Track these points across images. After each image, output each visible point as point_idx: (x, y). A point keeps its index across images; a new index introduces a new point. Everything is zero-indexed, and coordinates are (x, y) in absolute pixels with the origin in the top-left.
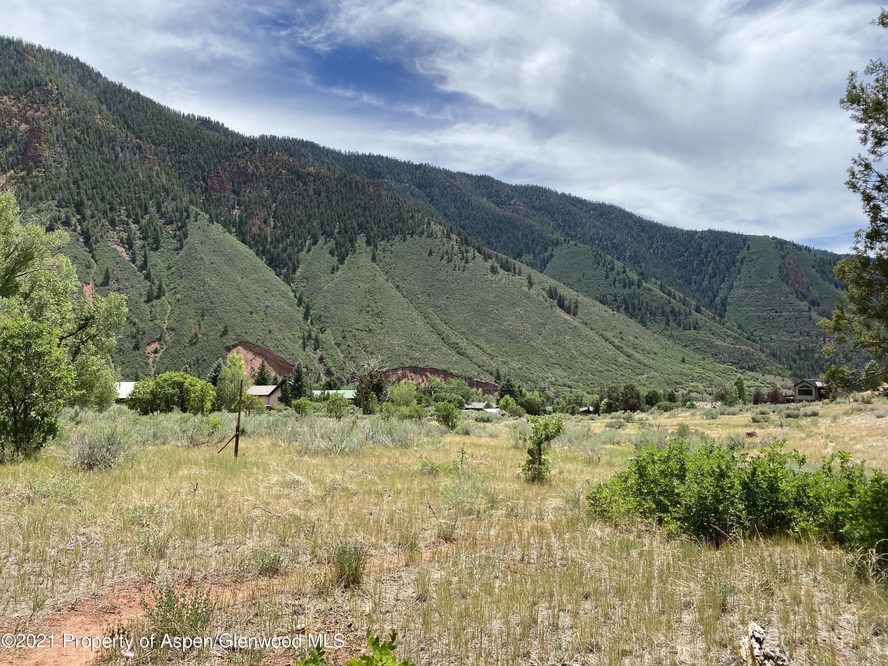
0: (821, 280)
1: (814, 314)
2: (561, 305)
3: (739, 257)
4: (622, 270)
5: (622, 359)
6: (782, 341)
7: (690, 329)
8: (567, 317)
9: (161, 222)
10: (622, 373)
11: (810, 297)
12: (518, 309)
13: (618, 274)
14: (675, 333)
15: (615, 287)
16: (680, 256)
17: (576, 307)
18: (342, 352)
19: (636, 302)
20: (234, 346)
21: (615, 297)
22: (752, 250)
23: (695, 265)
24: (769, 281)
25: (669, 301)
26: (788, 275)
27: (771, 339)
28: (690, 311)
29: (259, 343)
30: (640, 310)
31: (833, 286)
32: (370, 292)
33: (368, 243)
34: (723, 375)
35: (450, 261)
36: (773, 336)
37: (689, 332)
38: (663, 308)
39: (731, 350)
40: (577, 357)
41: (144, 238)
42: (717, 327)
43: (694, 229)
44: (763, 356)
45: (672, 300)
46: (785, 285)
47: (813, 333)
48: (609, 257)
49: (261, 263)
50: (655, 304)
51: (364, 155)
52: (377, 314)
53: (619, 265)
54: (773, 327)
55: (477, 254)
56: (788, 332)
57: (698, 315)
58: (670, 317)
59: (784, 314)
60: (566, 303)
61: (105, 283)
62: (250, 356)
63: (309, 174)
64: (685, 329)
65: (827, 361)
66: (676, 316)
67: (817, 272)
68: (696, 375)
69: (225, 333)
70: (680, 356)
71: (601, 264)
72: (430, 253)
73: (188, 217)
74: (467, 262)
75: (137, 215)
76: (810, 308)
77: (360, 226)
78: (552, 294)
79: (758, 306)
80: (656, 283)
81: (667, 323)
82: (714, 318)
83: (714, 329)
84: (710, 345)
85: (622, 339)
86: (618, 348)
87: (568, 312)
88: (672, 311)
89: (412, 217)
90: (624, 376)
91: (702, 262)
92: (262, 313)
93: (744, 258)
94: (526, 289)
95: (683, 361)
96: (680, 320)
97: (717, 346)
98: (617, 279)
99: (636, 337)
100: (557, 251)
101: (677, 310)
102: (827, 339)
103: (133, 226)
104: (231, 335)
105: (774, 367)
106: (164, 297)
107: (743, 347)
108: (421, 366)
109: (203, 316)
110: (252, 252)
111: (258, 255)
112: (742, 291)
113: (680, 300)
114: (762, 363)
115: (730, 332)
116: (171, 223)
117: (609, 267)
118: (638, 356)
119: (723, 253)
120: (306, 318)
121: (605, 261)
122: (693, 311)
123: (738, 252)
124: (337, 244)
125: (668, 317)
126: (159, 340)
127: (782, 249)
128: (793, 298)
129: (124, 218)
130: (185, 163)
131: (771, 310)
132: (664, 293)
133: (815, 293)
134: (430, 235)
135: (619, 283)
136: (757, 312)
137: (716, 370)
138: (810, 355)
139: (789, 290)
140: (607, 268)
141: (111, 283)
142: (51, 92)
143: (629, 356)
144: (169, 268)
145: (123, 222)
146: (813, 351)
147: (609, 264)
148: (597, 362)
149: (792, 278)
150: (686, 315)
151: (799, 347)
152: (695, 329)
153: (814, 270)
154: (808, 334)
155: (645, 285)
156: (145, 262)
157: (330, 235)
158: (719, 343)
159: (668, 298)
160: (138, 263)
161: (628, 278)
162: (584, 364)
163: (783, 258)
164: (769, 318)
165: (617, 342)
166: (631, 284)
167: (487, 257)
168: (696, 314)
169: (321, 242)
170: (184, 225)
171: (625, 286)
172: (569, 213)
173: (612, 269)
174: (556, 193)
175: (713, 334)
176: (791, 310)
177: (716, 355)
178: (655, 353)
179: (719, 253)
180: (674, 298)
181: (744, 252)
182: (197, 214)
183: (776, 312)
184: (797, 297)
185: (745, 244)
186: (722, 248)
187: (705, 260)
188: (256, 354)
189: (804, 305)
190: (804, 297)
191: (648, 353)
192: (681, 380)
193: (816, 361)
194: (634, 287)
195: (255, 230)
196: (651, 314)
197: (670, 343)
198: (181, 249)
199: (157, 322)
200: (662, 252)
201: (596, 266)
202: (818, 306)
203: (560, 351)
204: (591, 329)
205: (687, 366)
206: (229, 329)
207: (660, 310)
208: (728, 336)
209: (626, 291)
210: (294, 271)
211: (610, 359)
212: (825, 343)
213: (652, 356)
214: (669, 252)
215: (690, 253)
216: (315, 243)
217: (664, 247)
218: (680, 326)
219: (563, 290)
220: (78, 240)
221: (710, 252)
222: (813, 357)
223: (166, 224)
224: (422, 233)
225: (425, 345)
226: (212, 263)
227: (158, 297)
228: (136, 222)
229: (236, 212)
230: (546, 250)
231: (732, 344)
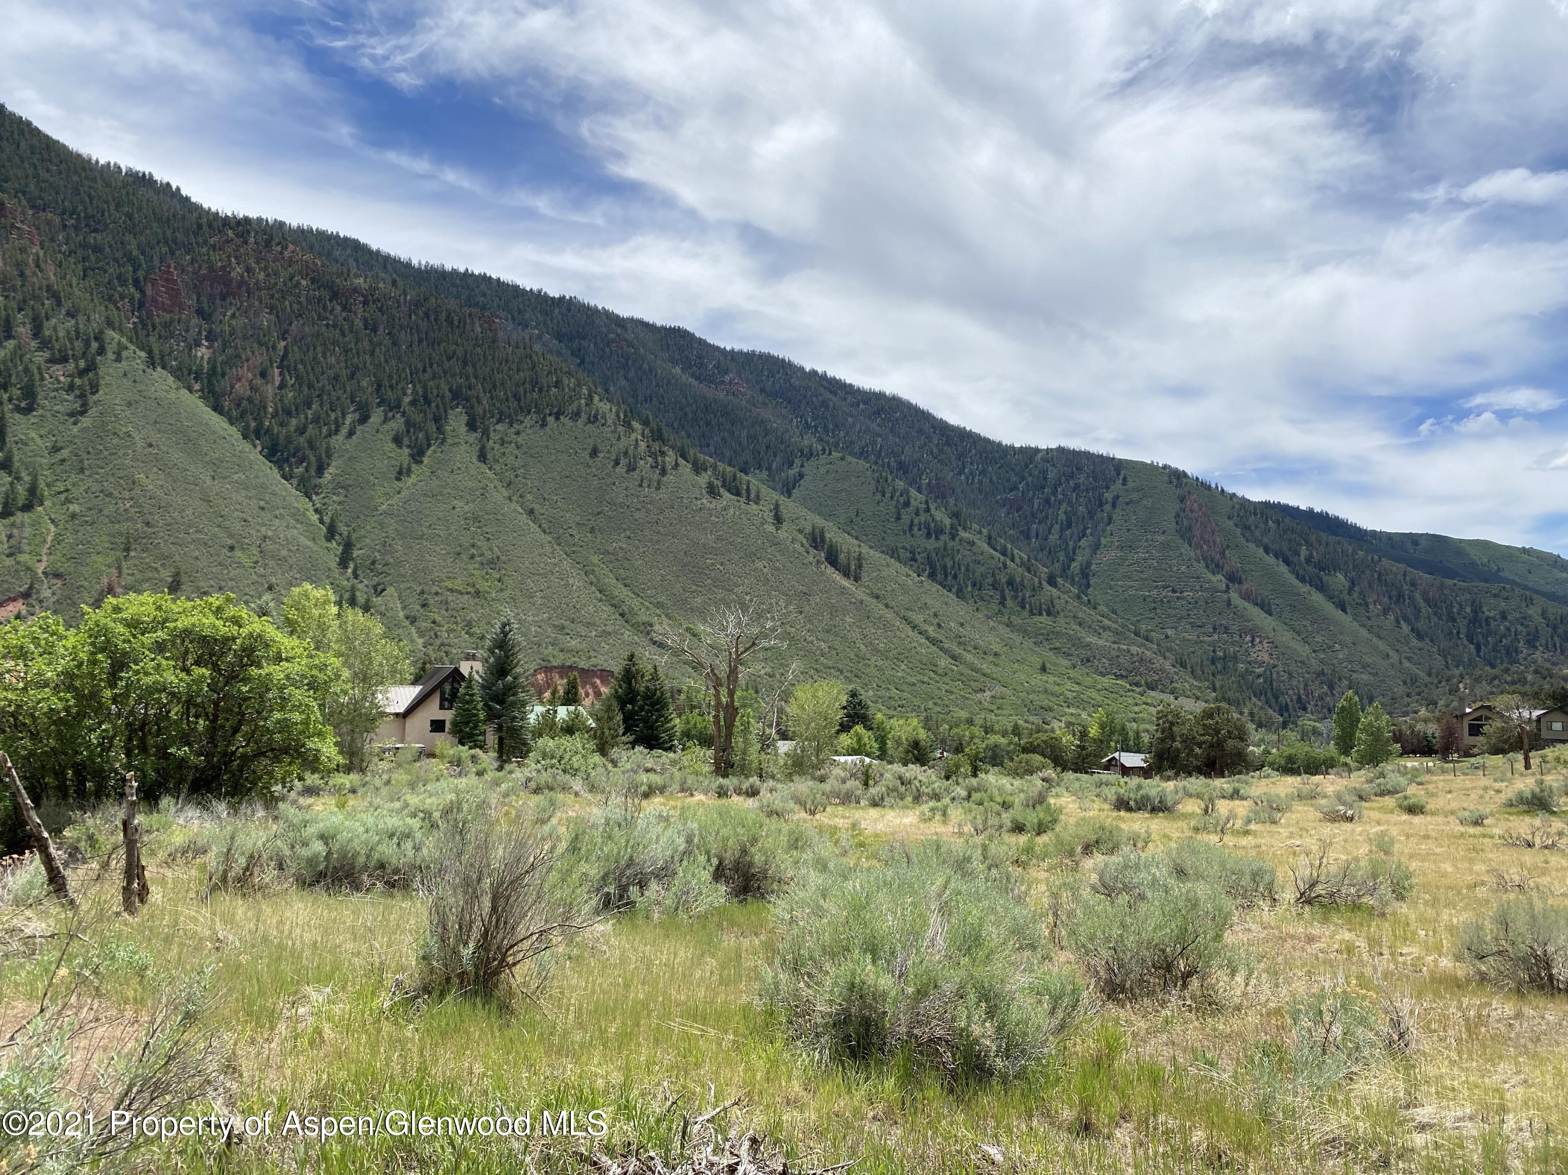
0: (1243, 540)
1: (1234, 596)
2: (832, 559)
3: (1109, 496)
4: (924, 506)
5: (944, 662)
6: (1184, 640)
7: (1040, 614)
8: (846, 583)
9: (40, 358)
10: (947, 687)
11: (1227, 568)
12: (759, 565)
13: (917, 514)
14: (1016, 620)
15: (913, 536)
16: (1011, 490)
17: (860, 566)
18: (421, 634)
19: (949, 564)
21: (913, 552)
22: (1130, 484)
23: (1036, 506)
24: (1161, 538)
25: (1005, 566)
26: (1190, 529)
27: (1167, 637)
28: (1040, 583)
30: (955, 577)
31: (1261, 550)
32: (476, 519)
33: (472, 426)
34: (1113, 695)
35: (631, 468)
36: (1170, 632)
37: (1037, 619)
38: (993, 575)
39: (1114, 653)
40: (868, 656)
42: (1085, 613)
43: (1033, 446)
44: (1167, 666)
45: (1008, 562)
46: (1187, 546)
47: (1235, 628)
48: (900, 484)
49: (253, 454)
50: (982, 569)
51: (455, 272)
52: (491, 562)
53: (917, 498)
54: (1169, 616)
55: (681, 461)
56: (1193, 625)
57: (1054, 590)
58: (1007, 592)
59: (1185, 594)
60: (842, 557)
63: (355, 290)
64: (1032, 613)
65: (1259, 676)
66: (1016, 591)
67: (1236, 525)
68: (1070, 695)
69: (175, 585)
70: (1037, 661)
71: (888, 495)
72: (594, 453)
73: (101, 351)
74: (663, 472)
76: (1227, 586)
77: (456, 395)
78: (817, 540)
79: (1146, 579)
80: (980, 532)
81: (1002, 603)
82: (1079, 597)
83: (1080, 615)
84: (1077, 643)
85: (939, 626)
86: (934, 642)
87: (846, 574)
88: (1010, 583)
89: (558, 384)
90: (952, 693)
91: (1047, 501)
92: (254, 551)
93: (1118, 497)
94: (770, 528)
95: (1044, 669)
96: (1023, 599)
97: (1088, 645)
98: (916, 521)
99: (962, 625)
100: (809, 468)
101: (1018, 579)
102: (1257, 640)
104: (188, 591)
105: (1186, 685)
106: (40, 509)
107: (1134, 649)
108: (583, 664)
109: (127, 550)
110: (234, 432)
111: (245, 437)
112: (1113, 554)
113: (1022, 564)
114: (1167, 677)
115: (1106, 622)
116: (64, 360)
117: (901, 500)
118: (969, 657)
119: (1082, 487)
120: (343, 562)
121: (894, 490)
122: (1045, 584)
123: (1107, 488)
124: (408, 423)
125: (1003, 591)
126: (26, 595)
127: (1179, 485)
128: (1200, 568)
130: (97, 249)
131: (1164, 587)
132: (995, 550)
133: (1233, 561)
134: (593, 419)
135: (920, 529)
136: (1141, 590)
137: (1099, 687)
138: (1230, 664)
139: (1192, 554)
140: (898, 501)
143: (954, 658)
144: (56, 449)
146: (1235, 658)
147: (901, 495)
148: (903, 667)
149: (1198, 533)
150: (1034, 590)
151: (1214, 651)
152: (1049, 614)
153: (1231, 523)
154: (1226, 630)
155: (963, 534)
157: (394, 407)
158: (1091, 639)
159: (1002, 558)
161: (933, 520)
162: (880, 669)
163: (1182, 499)
164: (1162, 602)
165: (931, 630)
166: (939, 531)
167: (698, 468)
168: (1049, 588)
169: (376, 417)
170: (91, 367)
171: (928, 536)
172: (824, 404)
173: (907, 504)
174: (802, 369)
175: (1080, 624)
176: (1198, 588)
177: (1088, 661)
178: (996, 654)
179: (1077, 487)
180: (1013, 560)
181: (1117, 487)
182: (121, 348)
183: (1174, 591)
184: (1207, 567)
185: (1119, 474)
186: (1082, 479)
187: (1053, 498)
189: (1218, 580)
190: (1217, 568)
191: (985, 653)
192: (1051, 704)
193: (1242, 676)
194: (942, 537)
195: (241, 389)
196: (974, 585)
197: (1016, 638)
198: (83, 413)
199: (22, 558)
200: (980, 482)
201: (878, 496)
202: (1240, 583)
203: (837, 644)
204: (887, 606)
205: (1051, 679)
206: (184, 578)
207: (990, 580)
208: (1105, 628)
209: (931, 544)
210: (320, 471)
211: (924, 661)
212: (1253, 646)
213: (991, 658)
214: (991, 481)
215: (1028, 484)
216: (364, 419)
217: (983, 472)
218: (1023, 608)
219: (833, 534)
221: (1060, 484)
222: (1236, 670)
223: (52, 361)
224: (577, 415)
225: (589, 625)
226: (150, 445)
227: (27, 508)
229: (203, 352)
230: (791, 465)
231: (1115, 643)
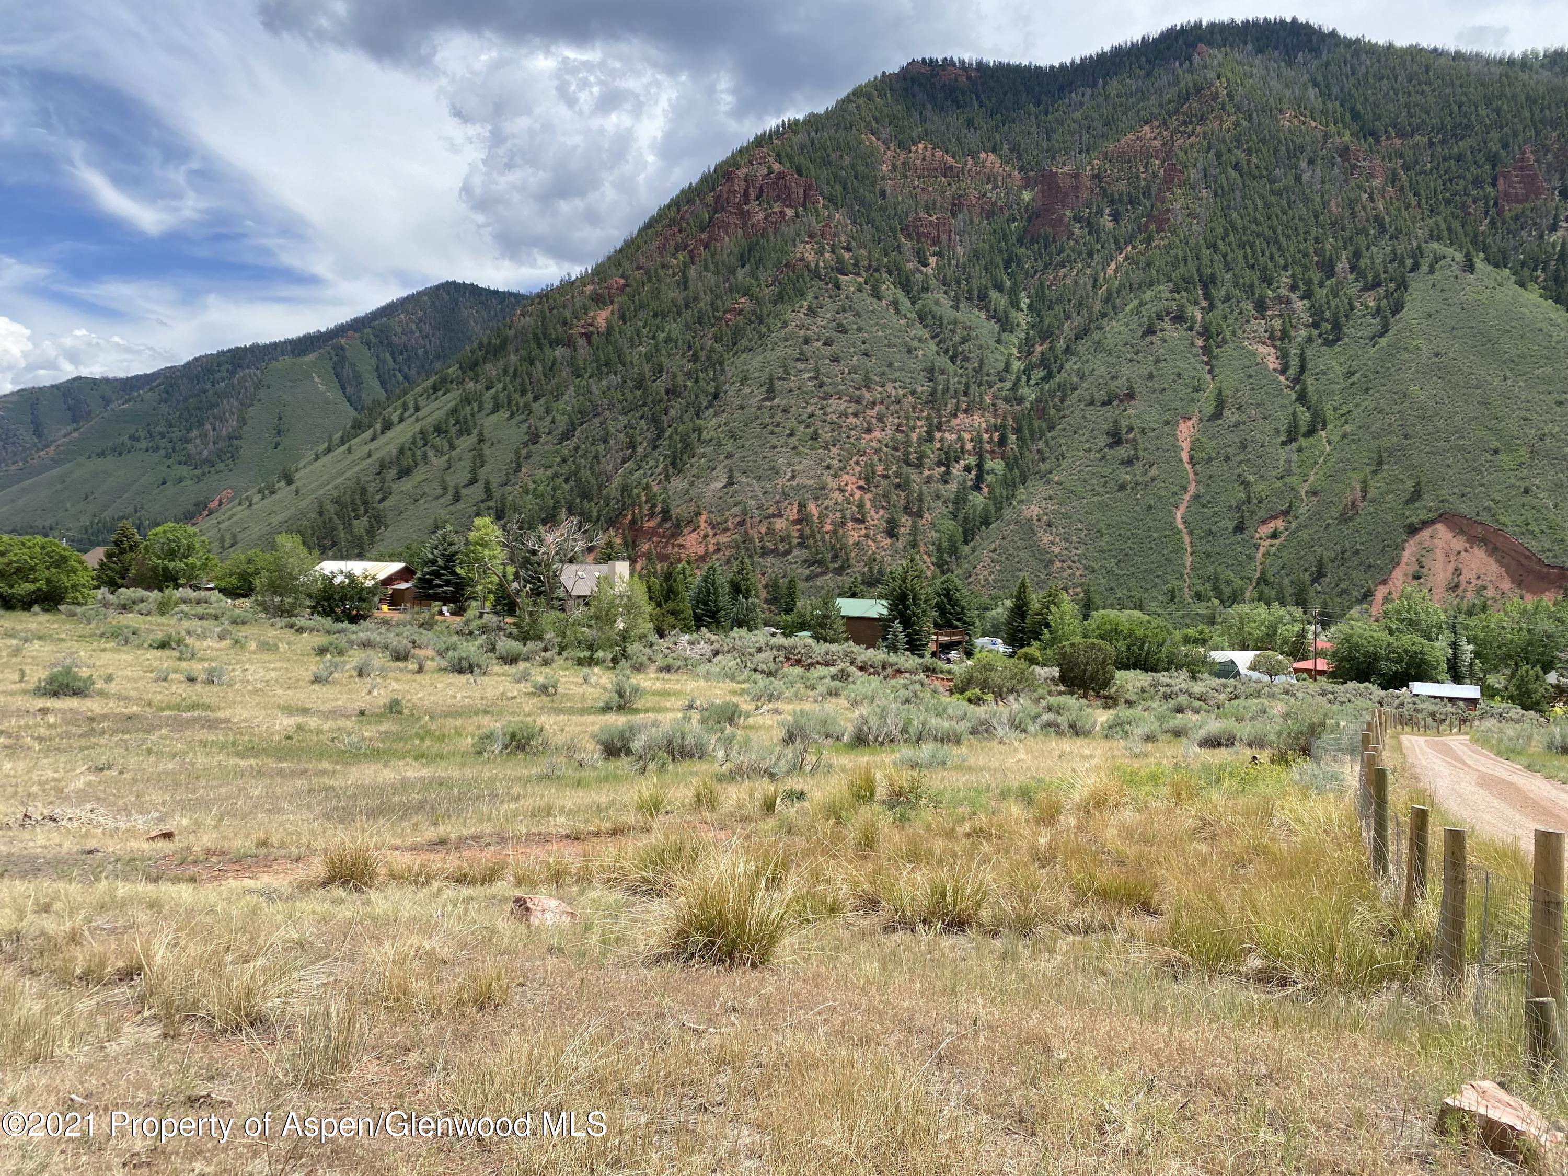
9: (1354, 288)
20: (1425, 524)
29: (1485, 517)
41: (1316, 325)
61: (1217, 415)
62: (1459, 543)
69: (1416, 495)
73: (1415, 267)
75: (1309, 282)
92: (1524, 451)
103: (1300, 305)
104: (1429, 501)
106: (1323, 433)
109: (1380, 463)
116: (1377, 284)
126: (1286, 513)
129: (1284, 292)
130: (1460, 157)
141: (1226, 413)
142: (1215, 97)
144: (1350, 374)
145: (1279, 299)
156: (1303, 369)
160: (1291, 372)
170: (1403, 285)
182: (1439, 258)
188: (1473, 540)
198: (1381, 335)
199: (1291, 479)
206: (1425, 489)
220: (1192, 344)
223: (1366, 289)
226: (1437, 355)
227: (1311, 432)
228: (1307, 295)
